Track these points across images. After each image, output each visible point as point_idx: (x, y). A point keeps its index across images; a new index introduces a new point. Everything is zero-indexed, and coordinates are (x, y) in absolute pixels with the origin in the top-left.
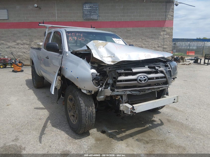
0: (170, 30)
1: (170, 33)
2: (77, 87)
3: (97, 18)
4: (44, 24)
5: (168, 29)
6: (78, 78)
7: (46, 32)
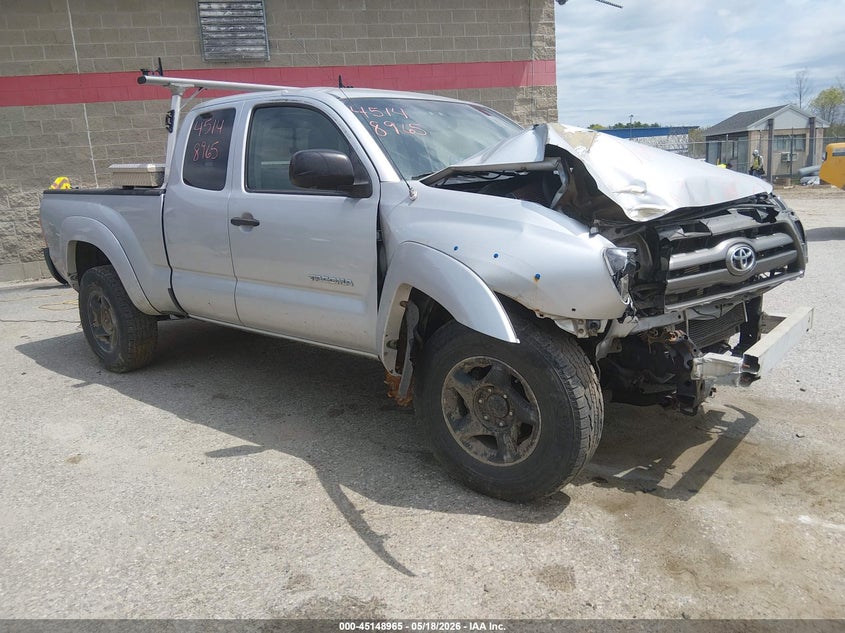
0: (548, 96)
1: (546, 108)
2: (532, 312)
3: (263, 55)
4: (162, 75)
5: (540, 93)
6: (537, 277)
7: (172, 112)
